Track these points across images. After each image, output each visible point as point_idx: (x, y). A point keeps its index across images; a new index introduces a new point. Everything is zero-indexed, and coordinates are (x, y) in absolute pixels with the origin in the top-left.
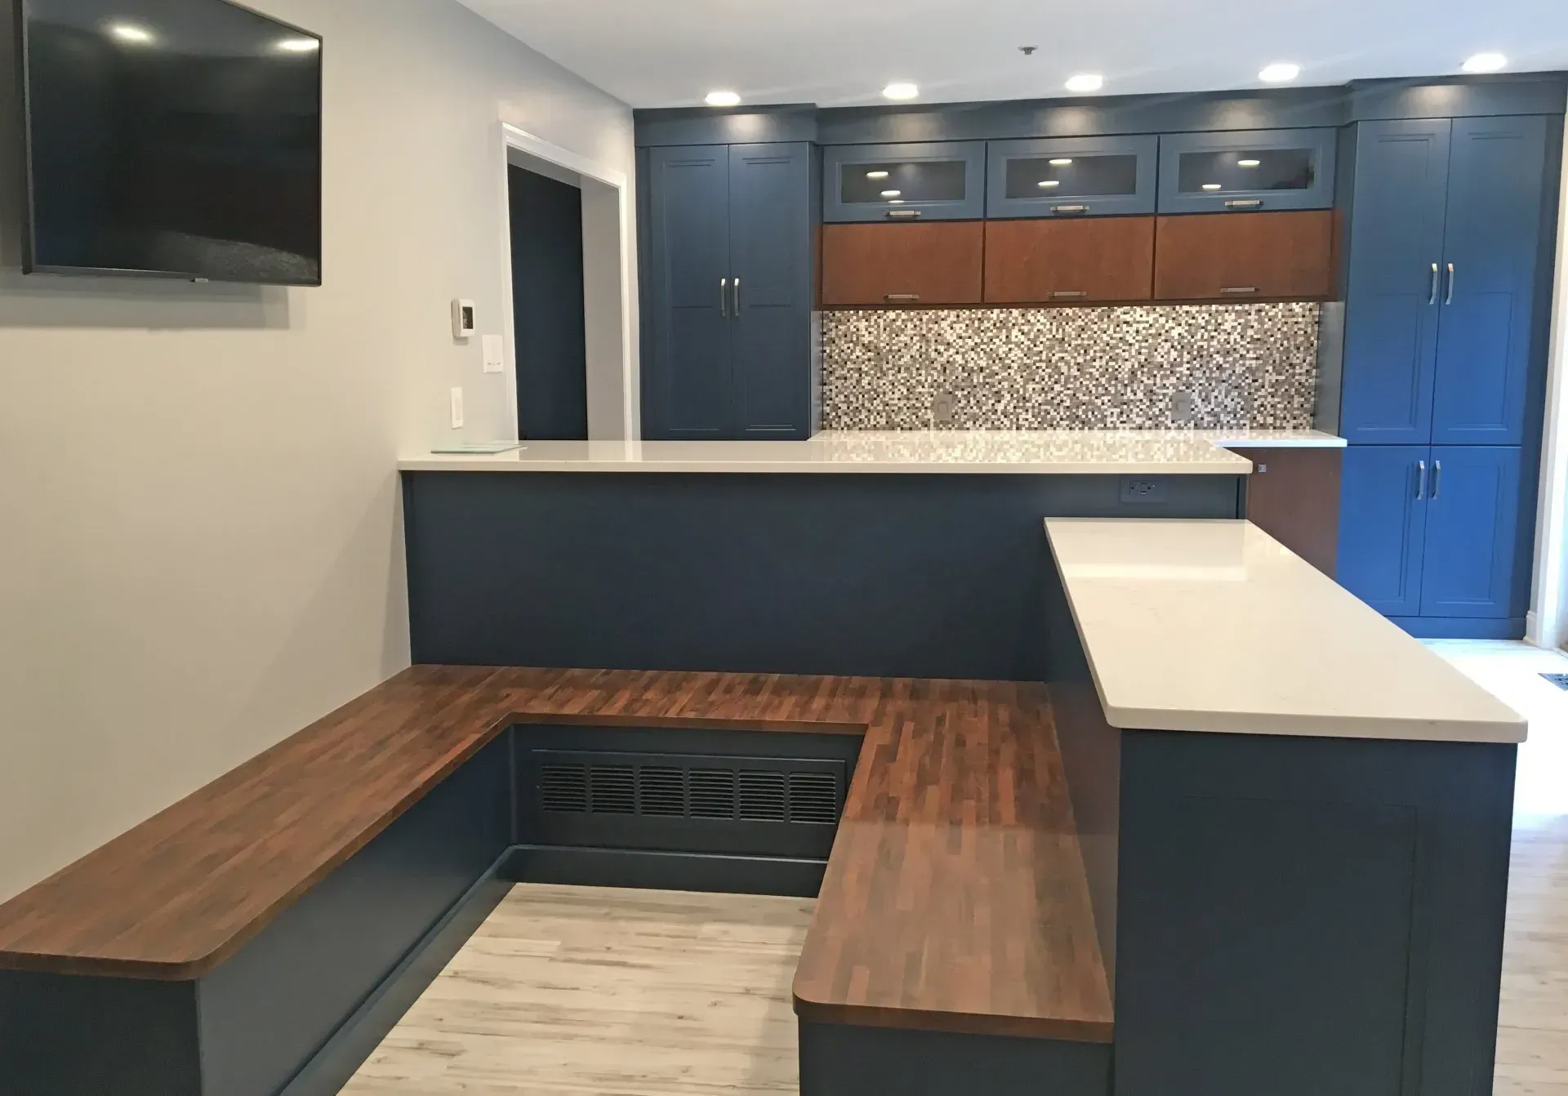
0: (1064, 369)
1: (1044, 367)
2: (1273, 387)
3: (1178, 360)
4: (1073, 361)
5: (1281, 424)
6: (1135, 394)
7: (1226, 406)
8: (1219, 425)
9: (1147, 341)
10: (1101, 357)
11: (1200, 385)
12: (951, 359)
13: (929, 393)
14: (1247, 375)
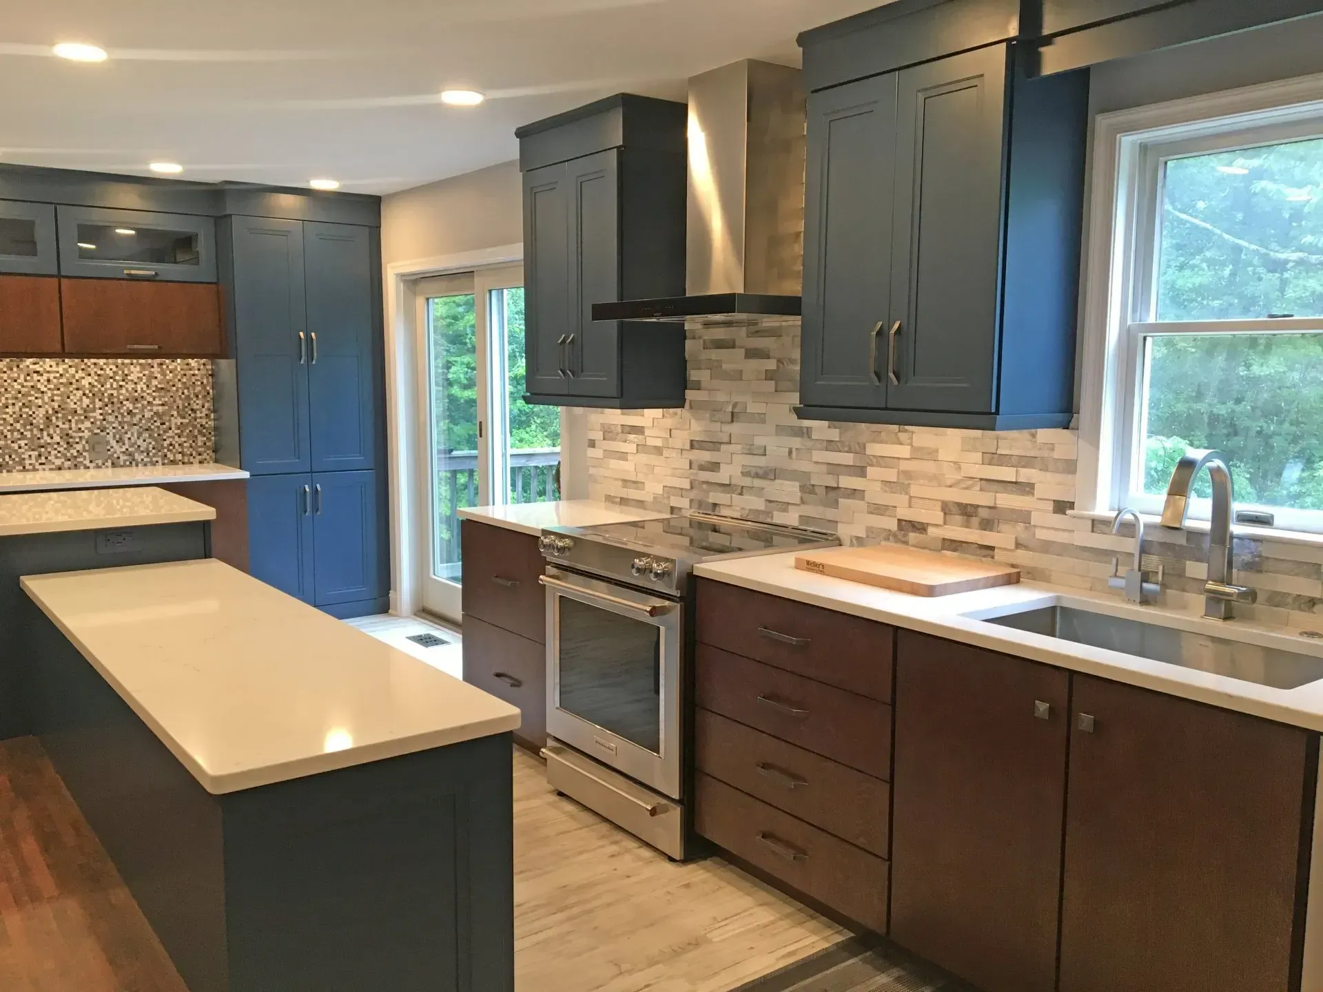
2: (179, 429)
3: (91, 406)
5: (189, 460)
6: (52, 438)
7: (139, 446)
8: (134, 463)
9: (59, 389)
10: (14, 404)
11: (114, 428)
14: (155, 419)
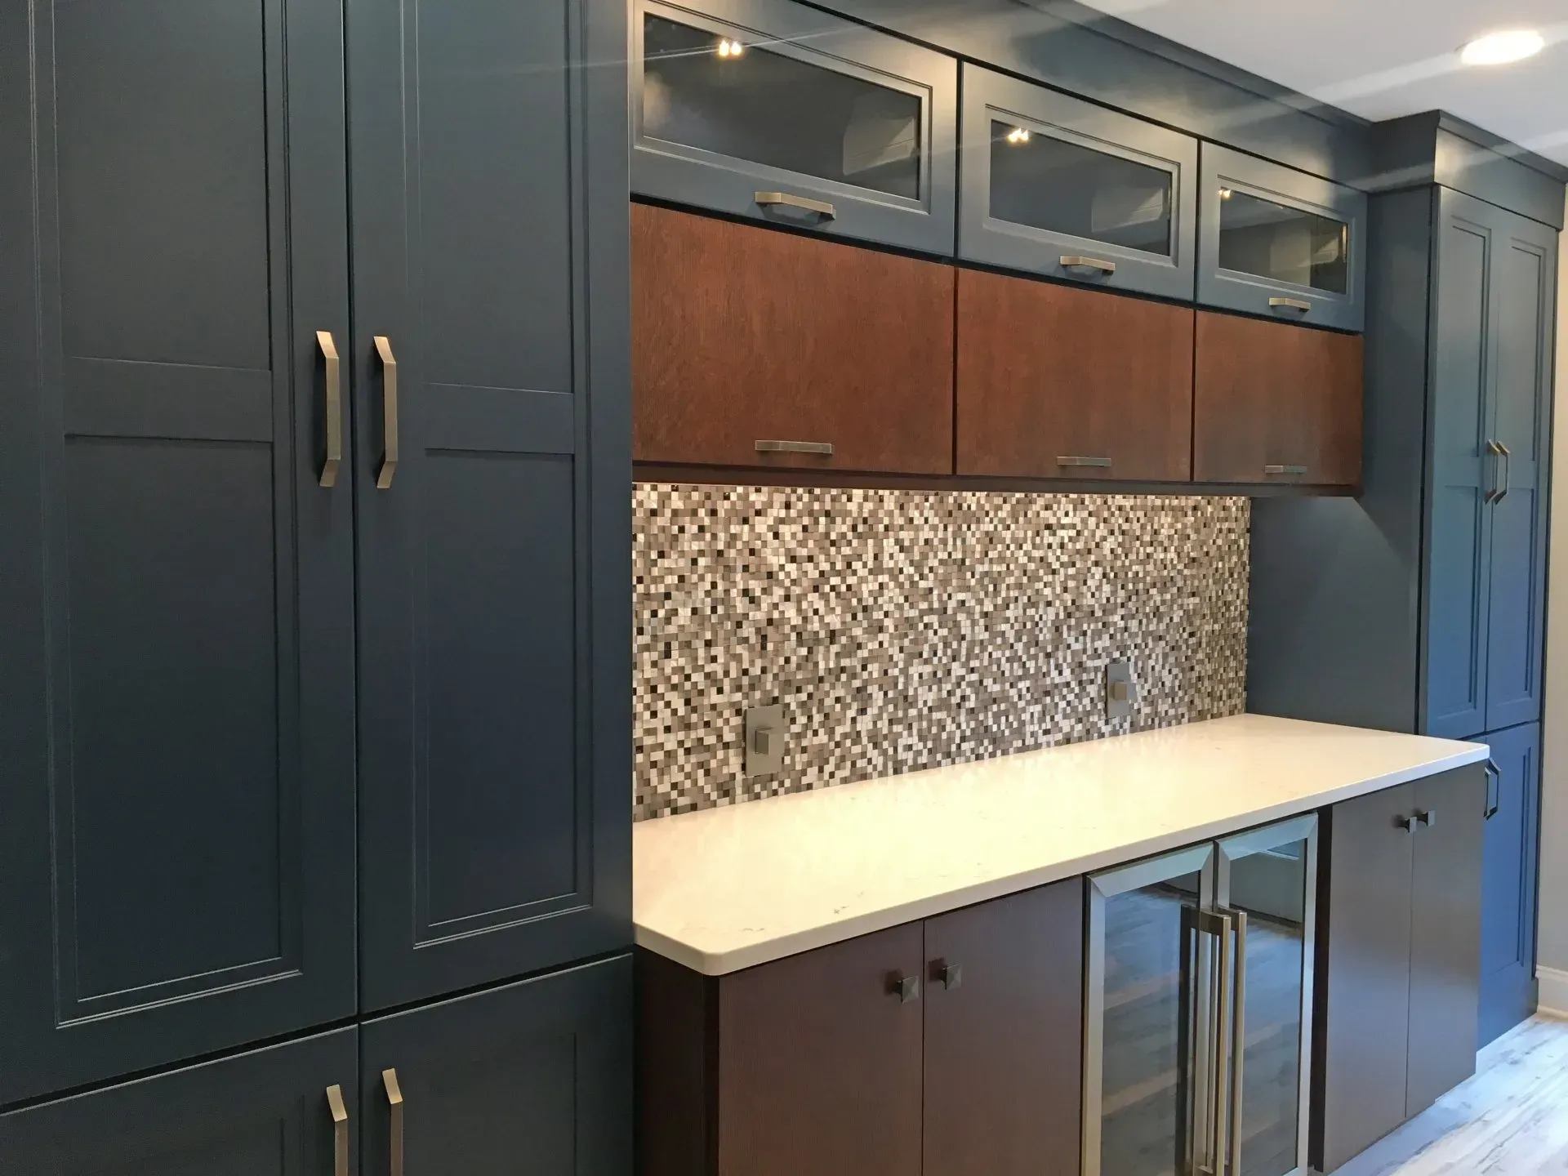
0: (965, 629)
1: (936, 626)
3: (1112, 600)
4: (978, 608)
6: (1060, 673)
7: (1163, 684)
8: (1156, 721)
9: (1074, 565)
10: (1016, 600)
11: (1136, 646)
12: (776, 615)
13: (732, 704)
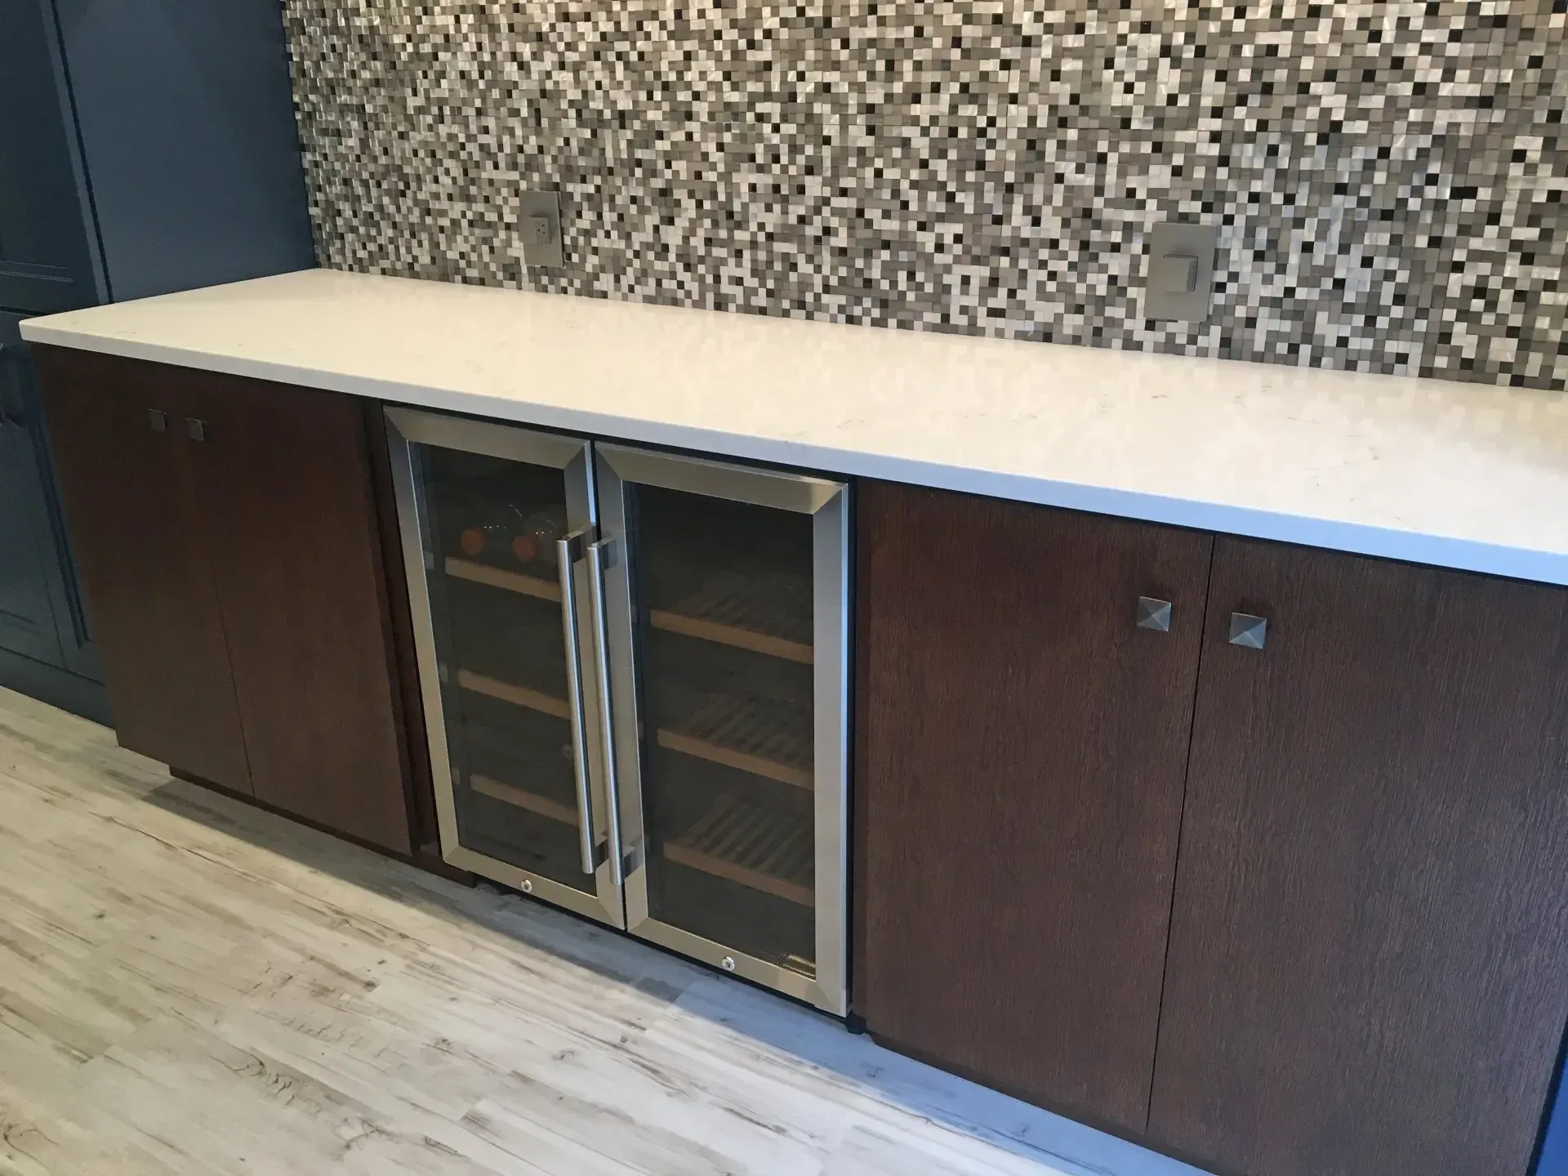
0: (831, 129)
1: (776, 119)
2: (1532, 221)
3: (1184, 101)
4: (853, 100)
5: (1547, 369)
6: (1036, 222)
7: (1339, 284)
8: (1305, 350)
9: (1080, 29)
10: (936, 88)
11: (1254, 198)
12: (549, 85)
13: (509, 183)
14: (1434, 168)
